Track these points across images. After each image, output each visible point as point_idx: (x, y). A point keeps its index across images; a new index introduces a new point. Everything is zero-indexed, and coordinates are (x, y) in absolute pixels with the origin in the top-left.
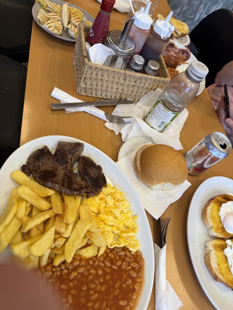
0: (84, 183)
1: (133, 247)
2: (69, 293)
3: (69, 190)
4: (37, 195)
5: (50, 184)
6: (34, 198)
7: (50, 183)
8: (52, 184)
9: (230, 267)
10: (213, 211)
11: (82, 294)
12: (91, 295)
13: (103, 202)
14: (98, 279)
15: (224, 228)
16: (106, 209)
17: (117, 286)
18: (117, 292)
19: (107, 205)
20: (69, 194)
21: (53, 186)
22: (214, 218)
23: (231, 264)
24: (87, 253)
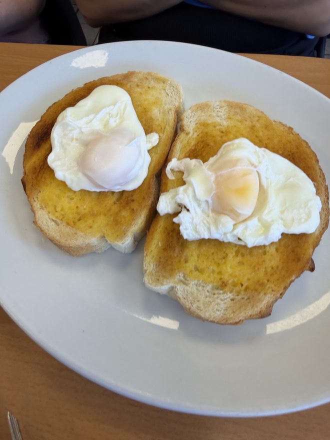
10: (59, 209)
15: (124, 191)
22: (78, 217)
23: (234, 236)
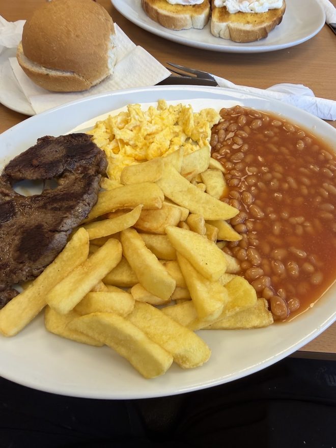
0: (74, 174)
1: (212, 118)
2: (287, 220)
3: (85, 196)
4: (80, 268)
5: (60, 237)
6: (87, 274)
7: (57, 236)
8: (60, 231)
9: (253, 12)
10: (167, 9)
11: (289, 201)
12: (290, 188)
13: (123, 149)
14: (264, 173)
15: (195, 5)
16: (140, 145)
17: (275, 149)
18: (284, 150)
19: (131, 143)
20: (96, 199)
21: (66, 231)
22: (177, 11)
23: (249, 9)
24: (216, 187)
